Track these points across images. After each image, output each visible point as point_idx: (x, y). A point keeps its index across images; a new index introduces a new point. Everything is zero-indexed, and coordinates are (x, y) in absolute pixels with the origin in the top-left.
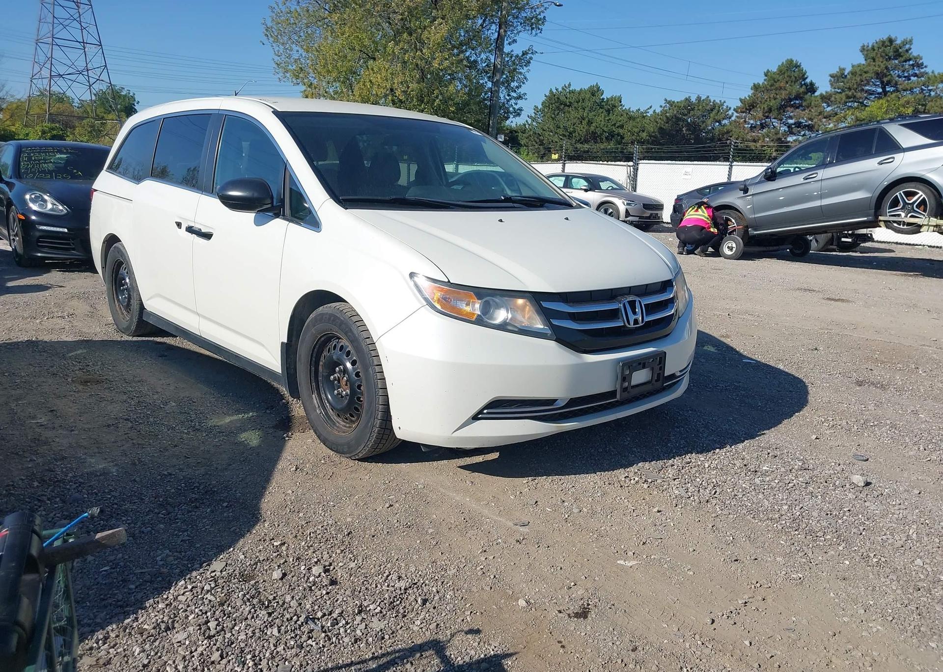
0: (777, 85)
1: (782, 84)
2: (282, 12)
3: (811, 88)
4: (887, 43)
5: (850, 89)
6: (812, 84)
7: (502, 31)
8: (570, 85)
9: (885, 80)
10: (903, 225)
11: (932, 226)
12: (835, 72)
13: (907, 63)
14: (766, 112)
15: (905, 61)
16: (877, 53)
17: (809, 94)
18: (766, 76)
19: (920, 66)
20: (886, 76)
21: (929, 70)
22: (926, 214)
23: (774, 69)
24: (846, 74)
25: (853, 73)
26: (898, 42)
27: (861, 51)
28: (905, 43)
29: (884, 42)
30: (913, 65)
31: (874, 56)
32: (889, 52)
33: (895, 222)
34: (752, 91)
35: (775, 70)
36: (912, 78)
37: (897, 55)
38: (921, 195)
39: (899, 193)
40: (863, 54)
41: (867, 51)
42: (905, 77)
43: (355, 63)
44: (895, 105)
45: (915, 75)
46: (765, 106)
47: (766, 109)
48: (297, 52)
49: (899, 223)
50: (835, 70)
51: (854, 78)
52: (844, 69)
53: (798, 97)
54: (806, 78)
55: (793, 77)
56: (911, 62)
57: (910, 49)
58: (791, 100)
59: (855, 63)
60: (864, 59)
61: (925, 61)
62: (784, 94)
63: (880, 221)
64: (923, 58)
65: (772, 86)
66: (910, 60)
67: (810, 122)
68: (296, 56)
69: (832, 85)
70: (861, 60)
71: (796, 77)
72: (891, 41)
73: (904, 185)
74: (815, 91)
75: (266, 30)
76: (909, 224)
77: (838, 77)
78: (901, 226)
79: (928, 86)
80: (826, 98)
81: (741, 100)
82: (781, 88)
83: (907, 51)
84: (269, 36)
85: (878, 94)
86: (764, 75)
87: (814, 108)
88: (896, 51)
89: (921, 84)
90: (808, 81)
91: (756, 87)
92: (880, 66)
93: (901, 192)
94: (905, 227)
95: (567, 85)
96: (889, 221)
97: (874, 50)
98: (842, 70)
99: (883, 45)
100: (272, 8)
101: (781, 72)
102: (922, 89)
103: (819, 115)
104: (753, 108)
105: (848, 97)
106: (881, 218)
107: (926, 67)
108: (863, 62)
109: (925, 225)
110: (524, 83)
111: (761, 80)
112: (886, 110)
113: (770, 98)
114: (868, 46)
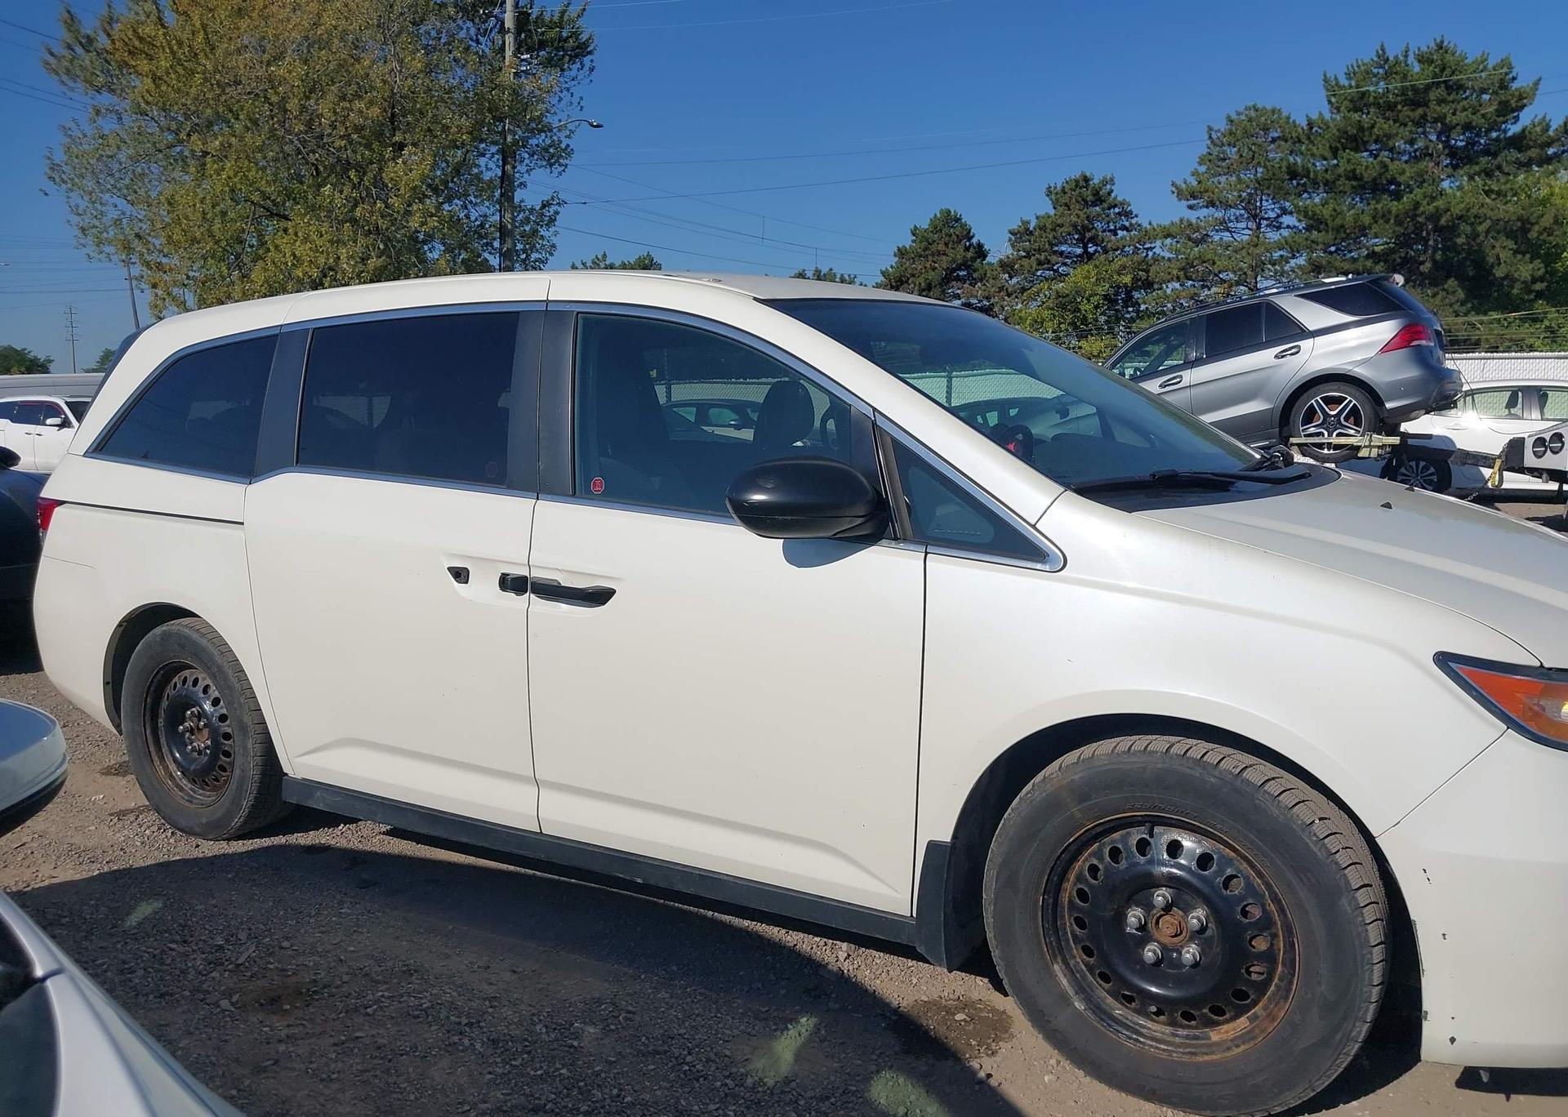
0: (934, 248)
1: (941, 247)
2: (85, 136)
3: (981, 252)
4: (1082, 183)
5: (1039, 251)
6: (980, 246)
7: (508, 167)
8: (605, 256)
9: (1088, 235)
10: (1329, 450)
11: (1375, 447)
12: (1016, 227)
13: (1112, 210)
14: (923, 290)
15: (1109, 209)
16: (1071, 198)
17: (979, 260)
18: (914, 235)
19: (1128, 214)
20: (1089, 231)
21: (1143, 220)
22: (1361, 430)
23: (925, 224)
24: (1031, 229)
25: (1043, 228)
26: (1096, 181)
27: (1048, 195)
28: (1104, 182)
29: (1077, 181)
30: (1119, 213)
31: (1068, 201)
32: (1087, 196)
33: (1315, 445)
34: (896, 259)
35: (927, 227)
36: (1119, 232)
37: (1098, 199)
38: (1351, 400)
39: (1316, 401)
40: (1051, 200)
41: (1057, 194)
42: (1110, 231)
43: (246, 224)
44: (1107, 271)
45: (1124, 228)
46: (921, 280)
47: (923, 284)
48: (116, 206)
49: (1320, 446)
50: (1015, 225)
51: (1044, 235)
52: (1028, 223)
53: (965, 265)
54: (973, 237)
55: (953, 235)
56: (1117, 210)
57: (1112, 191)
58: (954, 270)
59: (1041, 213)
60: (1052, 206)
61: (1134, 208)
62: (944, 262)
63: (1292, 445)
64: (1132, 203)
65: (925, 249)
66: (1115, 206)
67: (985, 303)
68: (113, 214)
69: (1013, 246)
70: (1046, 208)
71: (958, 236)
72: (1086, 180)
73: (1321, 387)
74: (986, 256)
75: (51, 168)
76: (1337, 447)
77: (1021, 235)
78: (1326, 451)
79: (1145, 243)
80: (1007, 266)
81: (883, 273)
82: (939, 253)
83: (1109, 194)
84: (58, 180)
85: (1077, 256)
86: (910, 235)
87: (991, 281)
88: (1096, 193)
89: (1136, 240)
90: (974, 241)
91: (901, 253)
92: (1076, 216)
93: (1318, 398)
94: (1332, 452)
95: (600, 257)
96: (1306, 444)
97: (1065, 193)
98: (1026, 223)
99: (1076, 186)
100: (65, 130)
101: (935, 228)
102: (1136, 247)
103: (1000, 292)
104: (902, 284)
105: (1040, 263)
106: (1293, 440)
107: (1136, 216)
108: (1052, 212)
109: (1365, 447)
110: (551, 254)
111: (907, 241)
112: (1097, 279)
113: (926, 268)
114: (1055, 188)
